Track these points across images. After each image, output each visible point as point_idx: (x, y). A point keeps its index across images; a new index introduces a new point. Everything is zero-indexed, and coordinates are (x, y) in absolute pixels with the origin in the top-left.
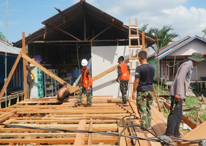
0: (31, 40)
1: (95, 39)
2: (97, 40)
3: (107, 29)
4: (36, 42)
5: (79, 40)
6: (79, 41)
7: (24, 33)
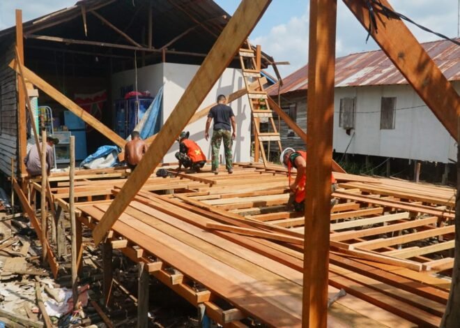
0: (30, 32)
1: (169, 48)
2: (174, 50)
3: (190, 30)
4: (43, 37)
5: (139, 45)
6: (138, 47)
7: (21, 11)
